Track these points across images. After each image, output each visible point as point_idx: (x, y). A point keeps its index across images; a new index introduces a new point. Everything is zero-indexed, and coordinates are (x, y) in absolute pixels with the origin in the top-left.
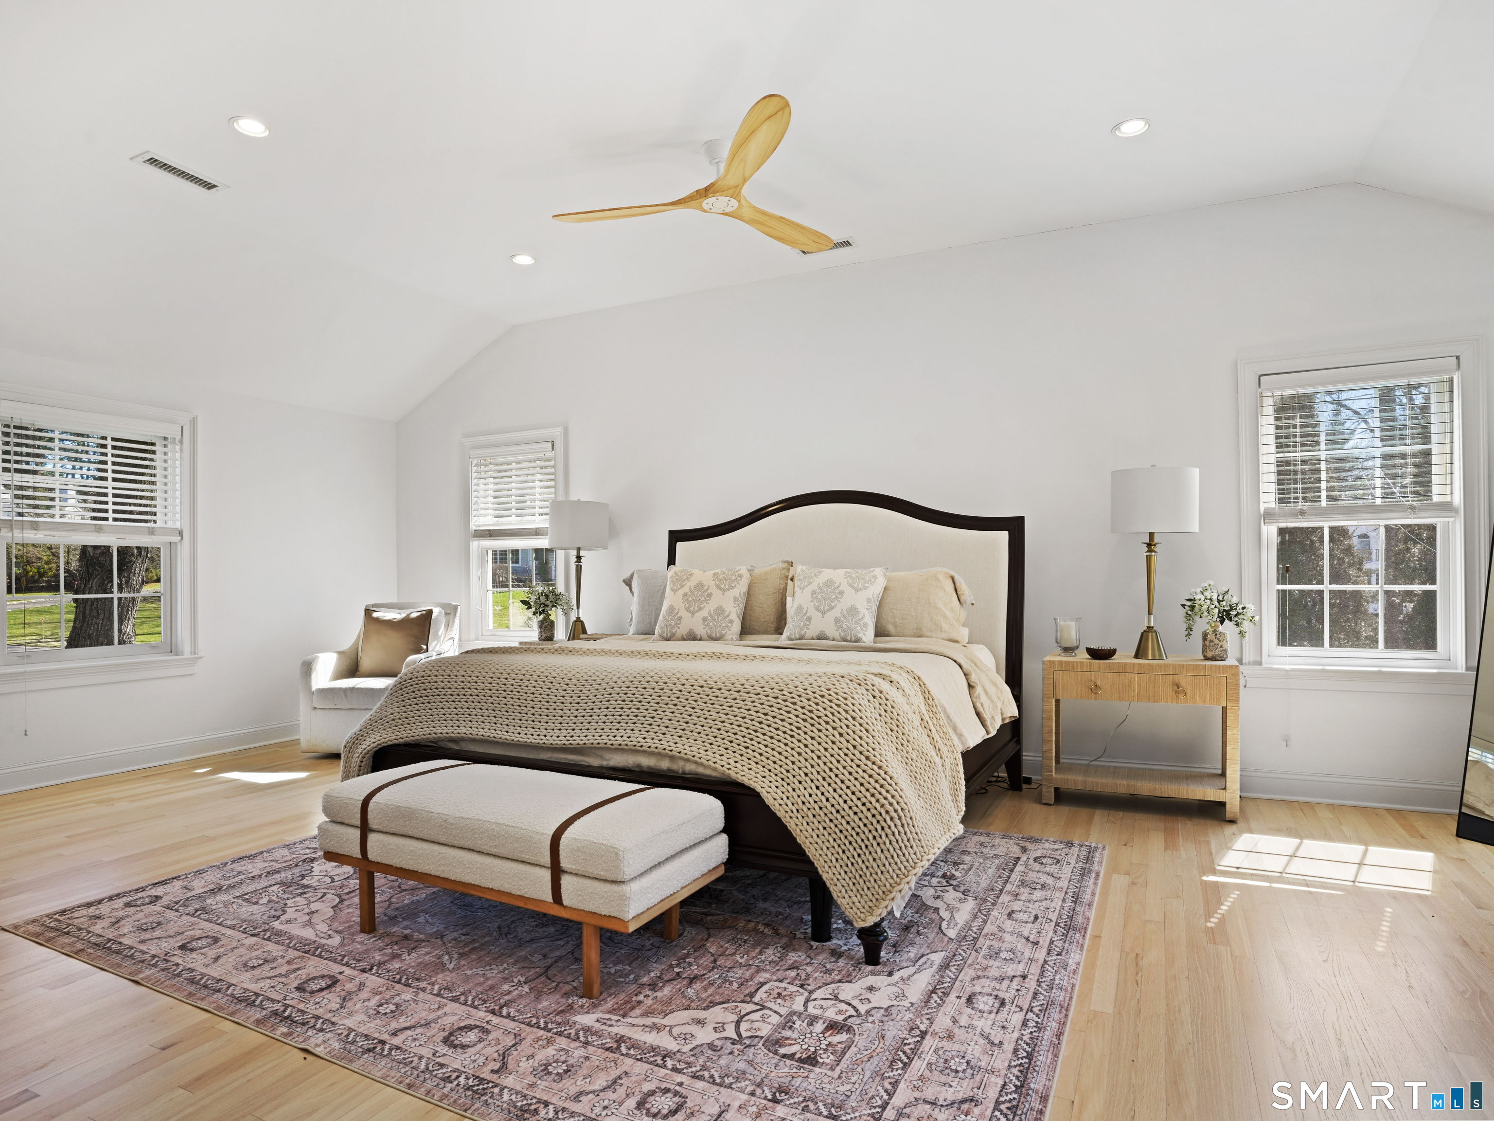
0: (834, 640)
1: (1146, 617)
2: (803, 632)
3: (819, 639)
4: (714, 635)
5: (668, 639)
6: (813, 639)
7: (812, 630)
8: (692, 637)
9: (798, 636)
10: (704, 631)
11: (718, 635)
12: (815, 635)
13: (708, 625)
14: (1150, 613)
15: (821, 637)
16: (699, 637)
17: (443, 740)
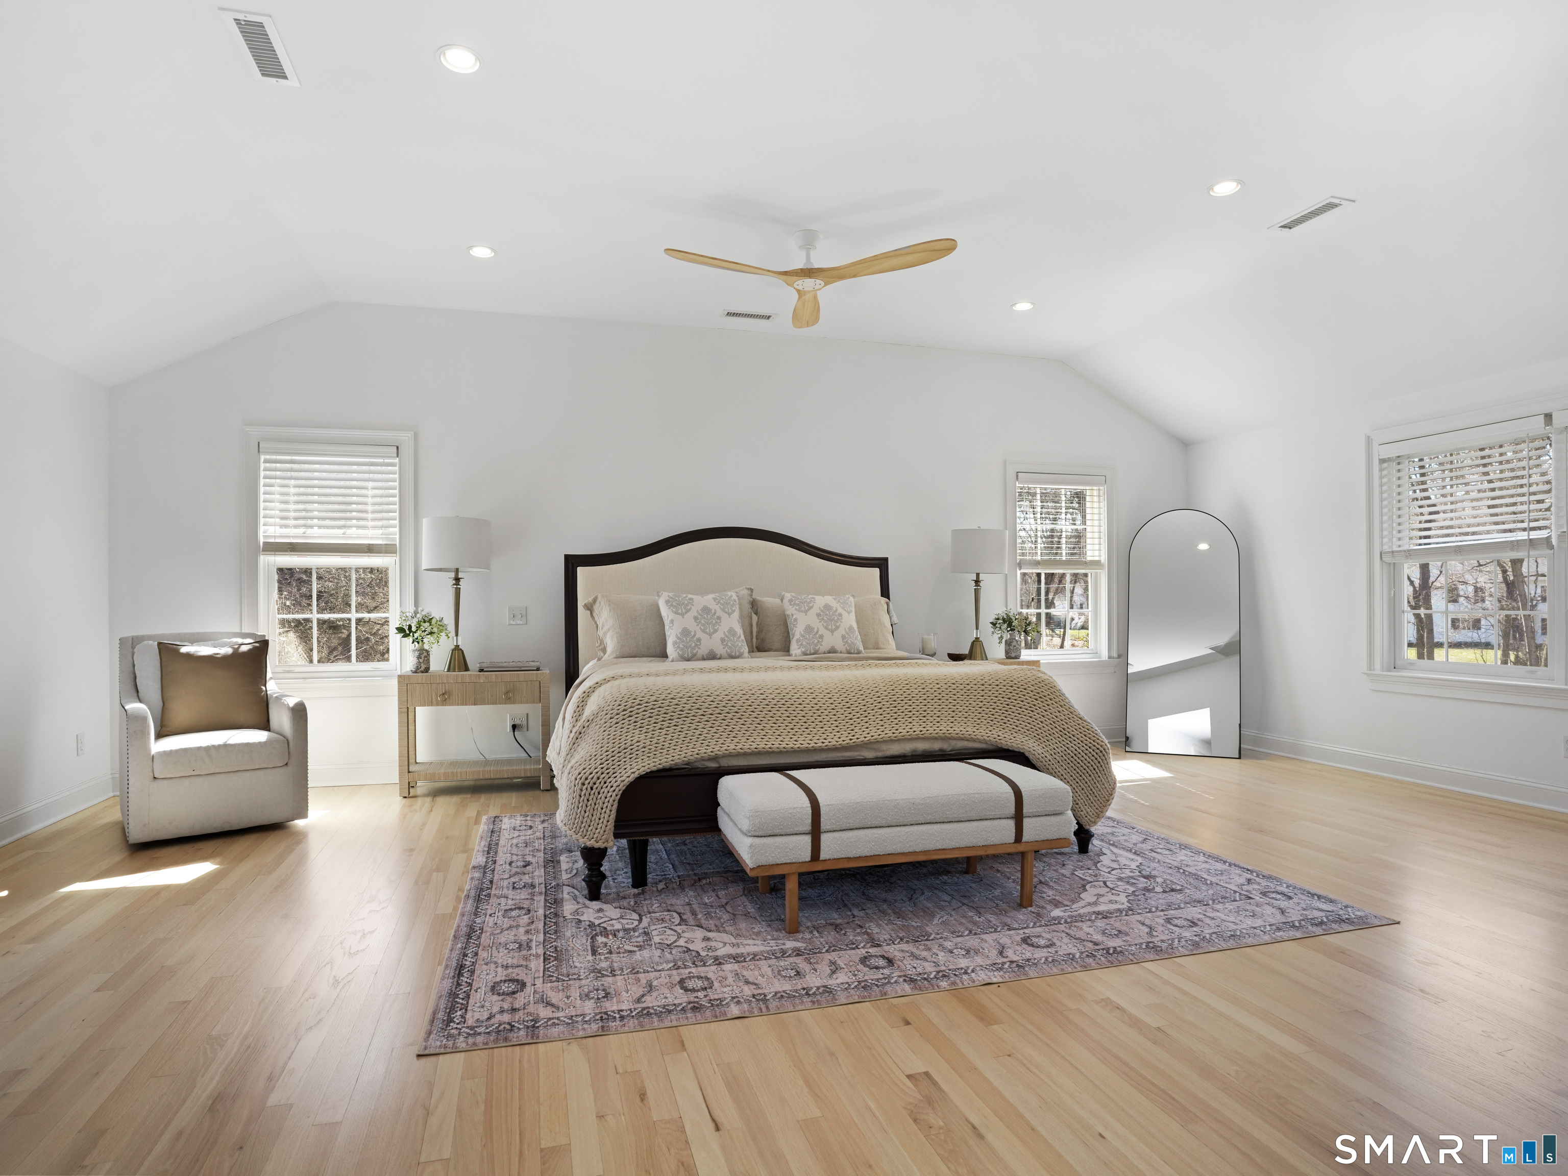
0: (841, 653)
1: (975, 631)
2: (817, 648)
3: (829, 652)
4: (733, 654)
5: (688, 660)
6: (824, 653)
7: (825, 646)
8: (712, 656)
9: (812, 651)
10: (725, 650)
11: (737, 654)
12: (826, 649)
13: (727, 645)
14: (977, 628)
15: (832, 651)
16: (718, 656)
17: (703, 759)
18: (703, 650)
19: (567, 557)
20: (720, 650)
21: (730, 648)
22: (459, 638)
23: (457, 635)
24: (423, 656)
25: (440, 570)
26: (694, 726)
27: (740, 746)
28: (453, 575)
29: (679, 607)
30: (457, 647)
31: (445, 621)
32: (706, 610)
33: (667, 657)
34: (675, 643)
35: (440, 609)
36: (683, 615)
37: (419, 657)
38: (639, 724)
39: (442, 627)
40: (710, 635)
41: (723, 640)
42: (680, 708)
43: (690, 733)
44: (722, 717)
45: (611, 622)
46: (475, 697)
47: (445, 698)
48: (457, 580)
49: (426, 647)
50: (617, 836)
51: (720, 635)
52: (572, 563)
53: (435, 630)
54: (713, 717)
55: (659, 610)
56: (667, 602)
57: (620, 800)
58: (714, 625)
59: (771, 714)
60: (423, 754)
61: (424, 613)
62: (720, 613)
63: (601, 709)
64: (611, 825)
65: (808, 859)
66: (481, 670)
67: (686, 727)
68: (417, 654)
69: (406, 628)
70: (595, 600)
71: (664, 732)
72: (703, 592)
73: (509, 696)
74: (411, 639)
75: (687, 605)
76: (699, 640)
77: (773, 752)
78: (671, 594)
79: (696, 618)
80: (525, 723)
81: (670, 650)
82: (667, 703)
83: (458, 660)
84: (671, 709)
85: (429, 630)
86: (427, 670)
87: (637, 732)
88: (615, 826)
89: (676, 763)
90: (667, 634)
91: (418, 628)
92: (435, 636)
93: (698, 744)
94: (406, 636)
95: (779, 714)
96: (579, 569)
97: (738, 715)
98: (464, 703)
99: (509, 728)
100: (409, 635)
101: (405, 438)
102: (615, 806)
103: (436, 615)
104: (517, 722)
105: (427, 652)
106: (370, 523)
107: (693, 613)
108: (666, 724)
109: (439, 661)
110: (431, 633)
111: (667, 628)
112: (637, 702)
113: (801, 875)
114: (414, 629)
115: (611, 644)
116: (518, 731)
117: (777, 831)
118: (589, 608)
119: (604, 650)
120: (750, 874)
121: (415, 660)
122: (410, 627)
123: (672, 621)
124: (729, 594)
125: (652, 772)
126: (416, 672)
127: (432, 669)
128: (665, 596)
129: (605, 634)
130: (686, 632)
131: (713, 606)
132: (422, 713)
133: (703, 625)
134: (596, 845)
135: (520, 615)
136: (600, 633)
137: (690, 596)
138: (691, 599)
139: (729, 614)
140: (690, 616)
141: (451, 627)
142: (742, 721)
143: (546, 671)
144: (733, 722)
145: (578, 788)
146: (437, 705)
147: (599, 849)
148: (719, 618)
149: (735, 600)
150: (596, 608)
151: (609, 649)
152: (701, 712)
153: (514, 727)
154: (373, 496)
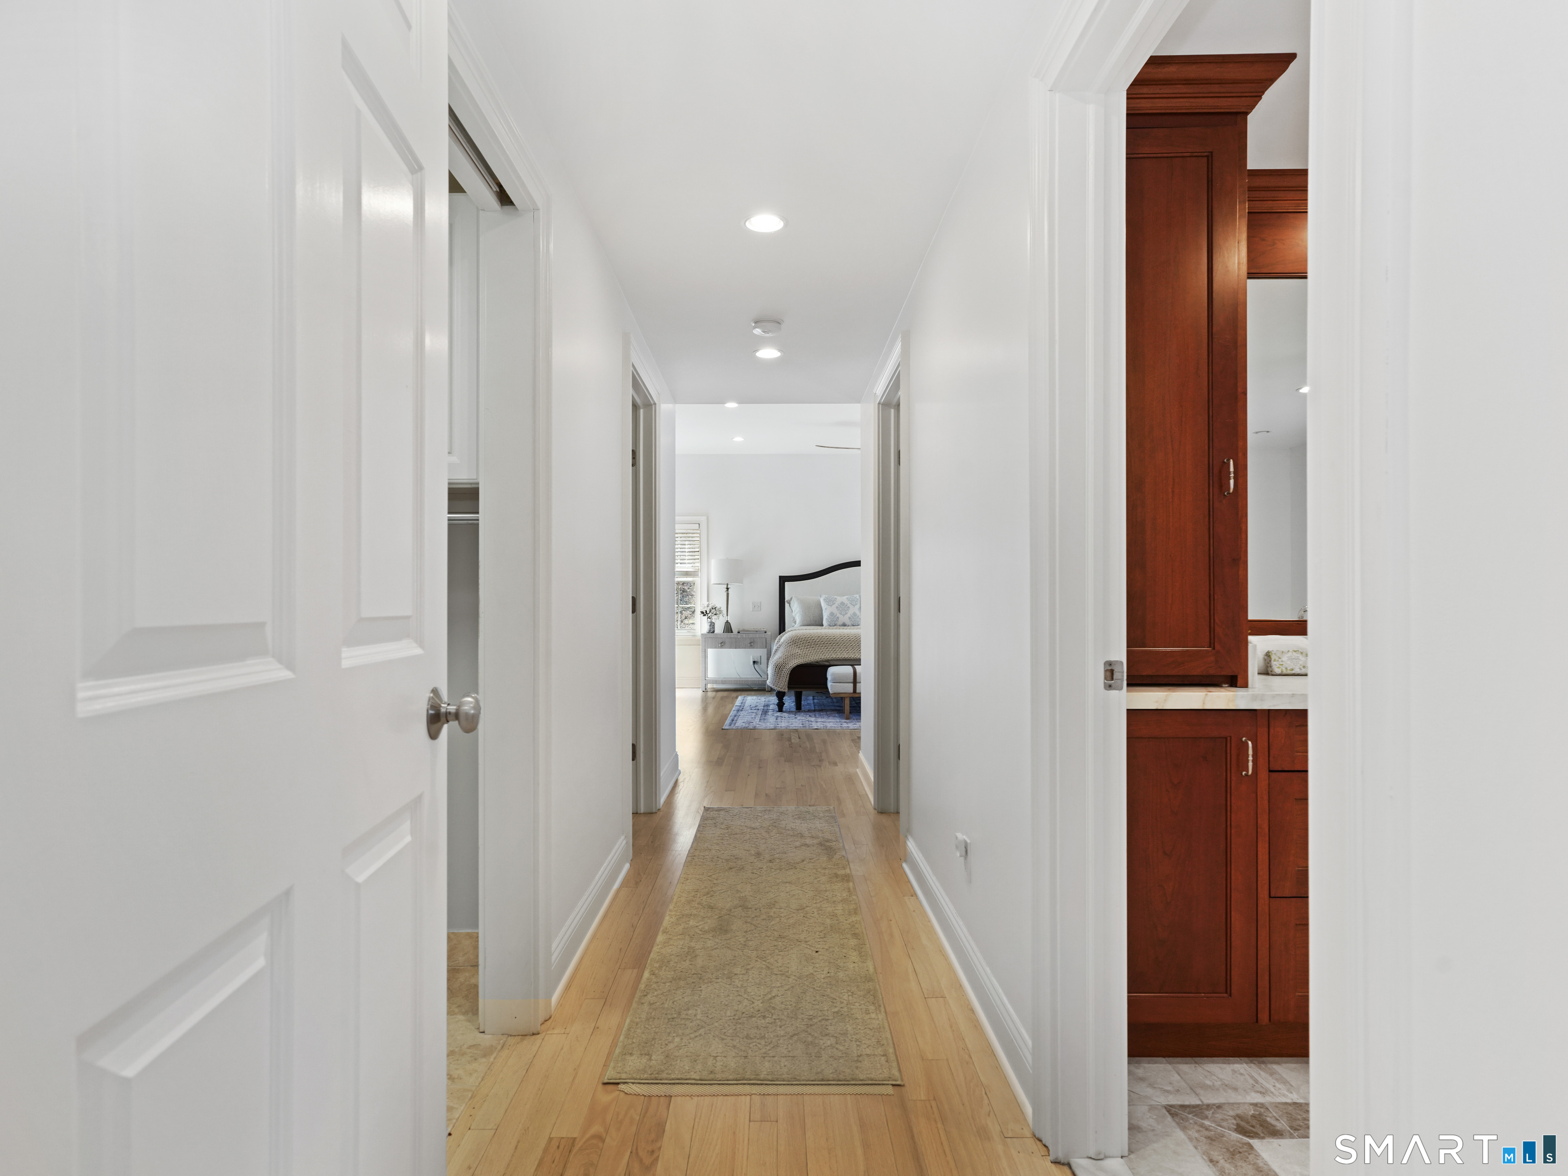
5: (832, 626)
17: (823, 661)
18: (840, 622)
19: (780, 577)
20: (848, 622)
21: (853, 622)
22: (728, 617)
23: (727, 616)
24: (712, 625)
25: (719, 584)
26: (820, 648)
27: (838, 656)
28: (725, 586)
29: (830, 602)
30: (727, 622)
31: (722, 609)
32: (842, 603)
33: (823, 626)
34: (827, 619)
35: (720, 603)
36: (831, 606)
37: (710, 626)
38: (798, 646)
39: (720, 611)
40: (844, 615)
41: (850, 618)
42: (814, 641)
43: (818, 650)
44: (831, 645)
45: (798, 609)
46: (736, 645)
47: (722, 645)
48: (728, 589)
49: (713, 621)
50: (789, 688)
51: (848, 615)
52: (783, 580)
53: (718, 613)
54: (828, 645)
55: (820, 604)
56: (824, 600)
57: (790, 674)
58: (846, 611)
59: (851, 644)
60: (711, 674)
61: (712, 605)
62: (849, 605)
63: (784, 641)
64: (786, 683)
65: (852, 692)
66: (739, 632)
67: (816, 648)
68: (709, 624)
69: (705, 612)
70: (791, 599)
71: (808, 649)
72: (842, 595)
73: (752, 644)
74: (706, 617)
75: (833, 601)
76: (838, 618)
77: (851, 660)
78: (826, 596)
79: (837, 607)
80: (759, 660)
81: (825, 622)
82: (809, 639)
83: (728, 628)
84: (811, 641)
85: (715, 613)
86: (713, 632)
87: (797, 649)
88: (788, 684)
89: (812, 662)
90: (824, 614)
91: (710, 611)
92: (718, 615)
93: (821, 655)
94: (704, 615)
95: (854, 644)
96: (786, 583)
97: (838, 644)
98: (731, 647)
99: (752, 663)
100: (705, 615)
101: (703, 519)
102: (788, 676)
103: (718, 606)
104: (756, 660)
105: (714, 623)
106: (687, 561)
107: (836, 605)
108: (809, 647)
109: (719, 629)
110: (715, 614)
111: (823, 612)
112: (798, 638)
113: (850, 698)
114: (708, 612)
115: (798, 619)
116: (756, 664)
117: (841, 681)
118: (789, 603)
119: (795, 622)
120: (831, 696)
121: (709, 627)
122: (706, 611)
123: (826, 609)
124: (855, 596)
125: (802, 664)
126: (709, 633)
127: (715, 632)
128: (824, 596)
129: (796, 615)
130: (832, 614)
131: (846, 602)
132: (711, 652)
133: (840, 611)
134: (781, 690)
135: (757, 607)
136: (794, 614)
137: (835, 597)
138: (836, 598)
139: (854, 606)
140: (834, 606)
141: (725, 612)
142: (839, 647)
143: (769, 633)
144: (836, 647)
145: (774, 671)
146: (719, 648)
147: (782, 692)
148: (849, 607)
149: (858, 599)
150: (791, 602)
151: (797, 622)
152: (823, 643)
153: (754, 662)
154: (688, 548)
